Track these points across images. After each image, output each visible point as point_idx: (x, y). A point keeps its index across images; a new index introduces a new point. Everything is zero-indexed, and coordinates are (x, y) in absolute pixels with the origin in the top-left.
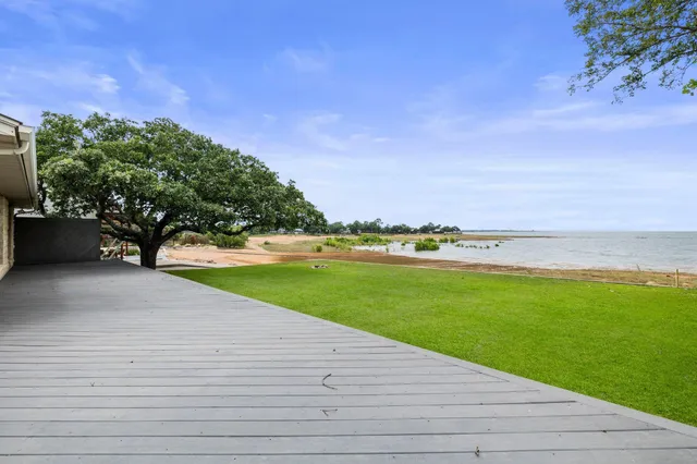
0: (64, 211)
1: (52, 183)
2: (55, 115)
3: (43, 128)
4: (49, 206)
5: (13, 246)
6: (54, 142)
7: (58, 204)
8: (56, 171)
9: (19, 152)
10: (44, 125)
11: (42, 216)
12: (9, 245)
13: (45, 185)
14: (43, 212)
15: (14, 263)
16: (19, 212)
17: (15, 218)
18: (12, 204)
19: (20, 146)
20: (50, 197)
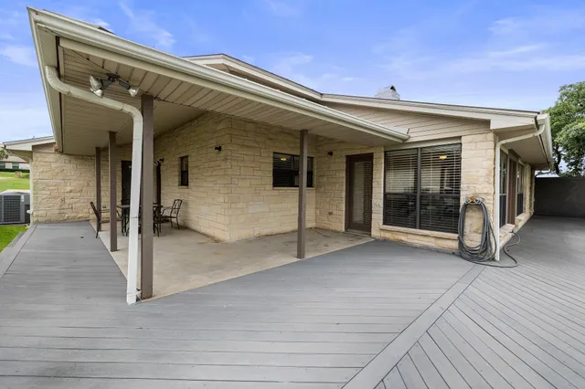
0: (577, 170)
1: (566, 147)
2: (571, 86)
3: (560, 102)
4: (564, 167)
5: (533, 200)
6: (569, 110)
7: (572, 164)
8: (570, 136)
9: (537, 134)
10: (561, 99)
11: (557, 176)
12: (530, 200)
13: (560, 149)
14: (558, 172)
15: (534, 213)
16: (539, 174)
17: (536, 179)
18: (533, 169)
19: (538, 129)
20: (564, 159)
